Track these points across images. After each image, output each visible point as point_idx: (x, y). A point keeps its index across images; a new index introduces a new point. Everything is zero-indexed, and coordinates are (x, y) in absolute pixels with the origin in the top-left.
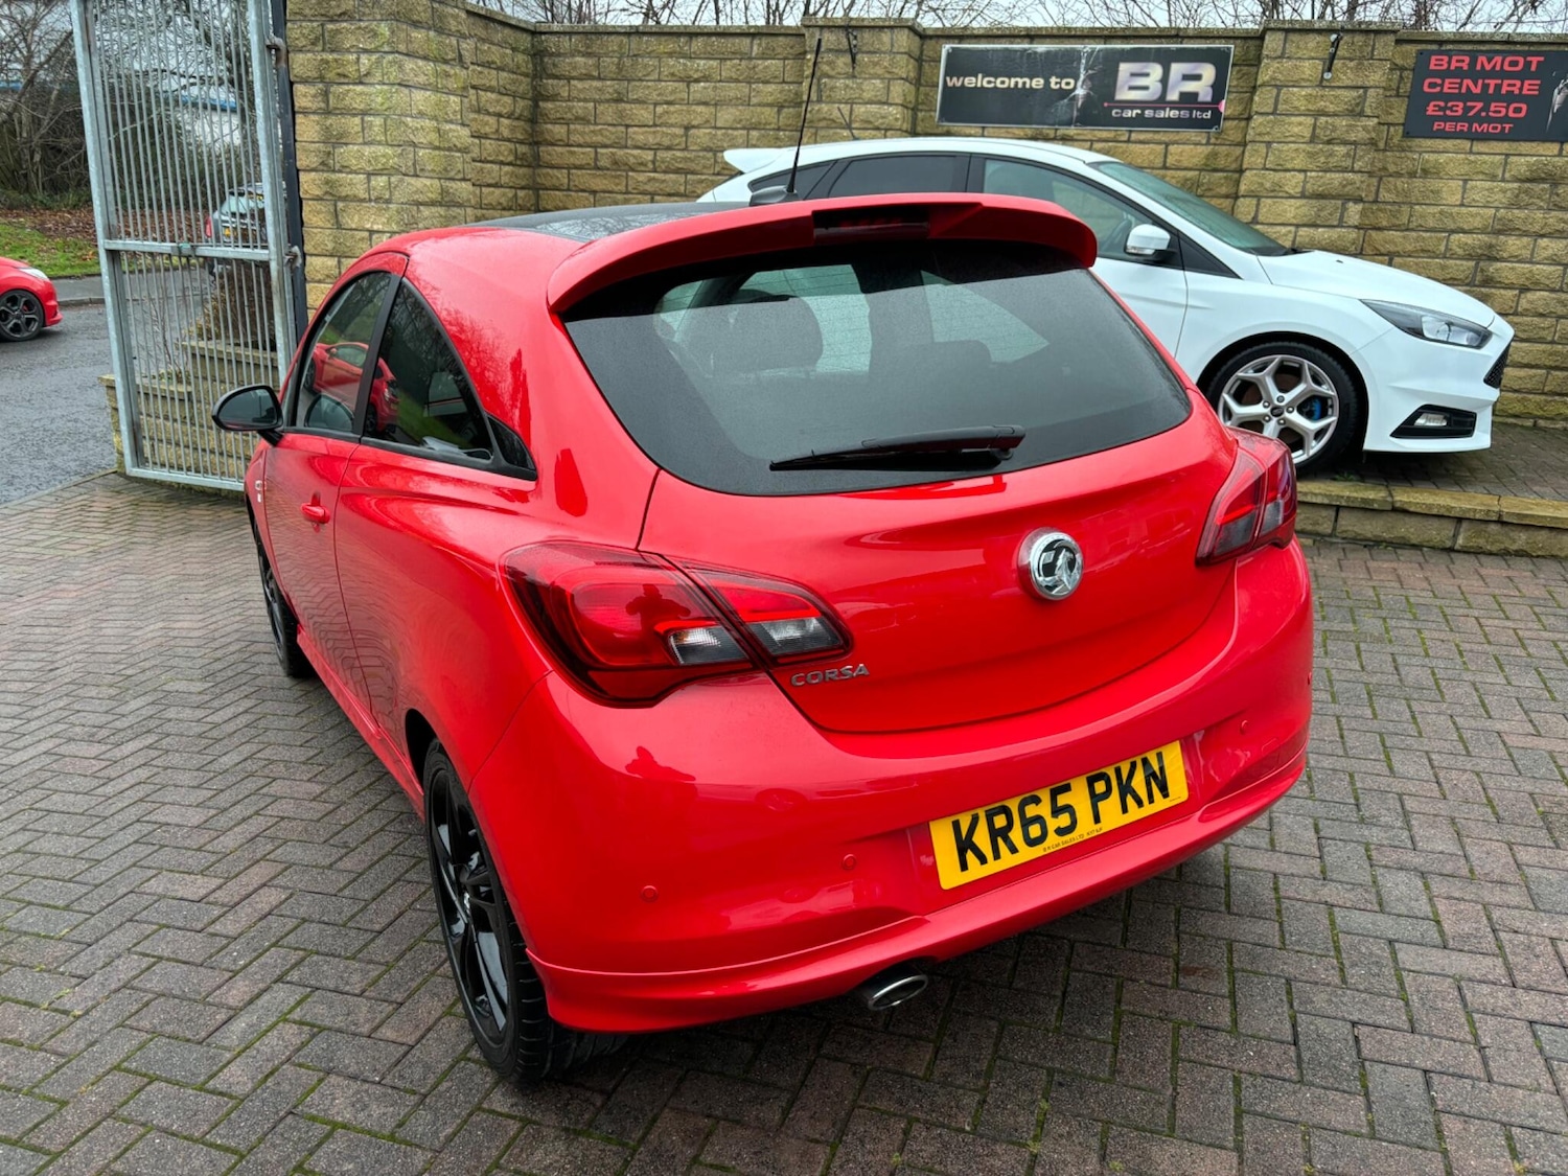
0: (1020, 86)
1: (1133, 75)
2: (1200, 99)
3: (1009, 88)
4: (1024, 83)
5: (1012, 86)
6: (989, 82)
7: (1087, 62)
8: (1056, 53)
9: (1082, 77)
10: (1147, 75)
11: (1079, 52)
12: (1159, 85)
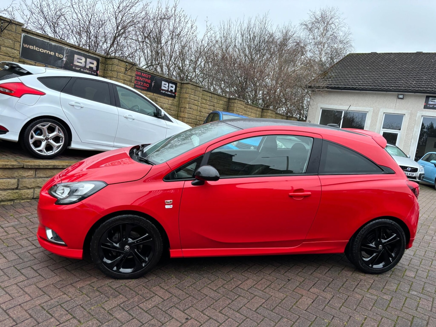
0: (47, 53)
1: (78, 59)
2: (94, 69)
3: (44, 52)
4: (48, 52)
5: (45, 52)
6: (38, 49)
7: (66, 51)
8: (58, 46)
9: (65, 55)
10: (81, 60)
11: (64, 48)
12: (84, 63)
